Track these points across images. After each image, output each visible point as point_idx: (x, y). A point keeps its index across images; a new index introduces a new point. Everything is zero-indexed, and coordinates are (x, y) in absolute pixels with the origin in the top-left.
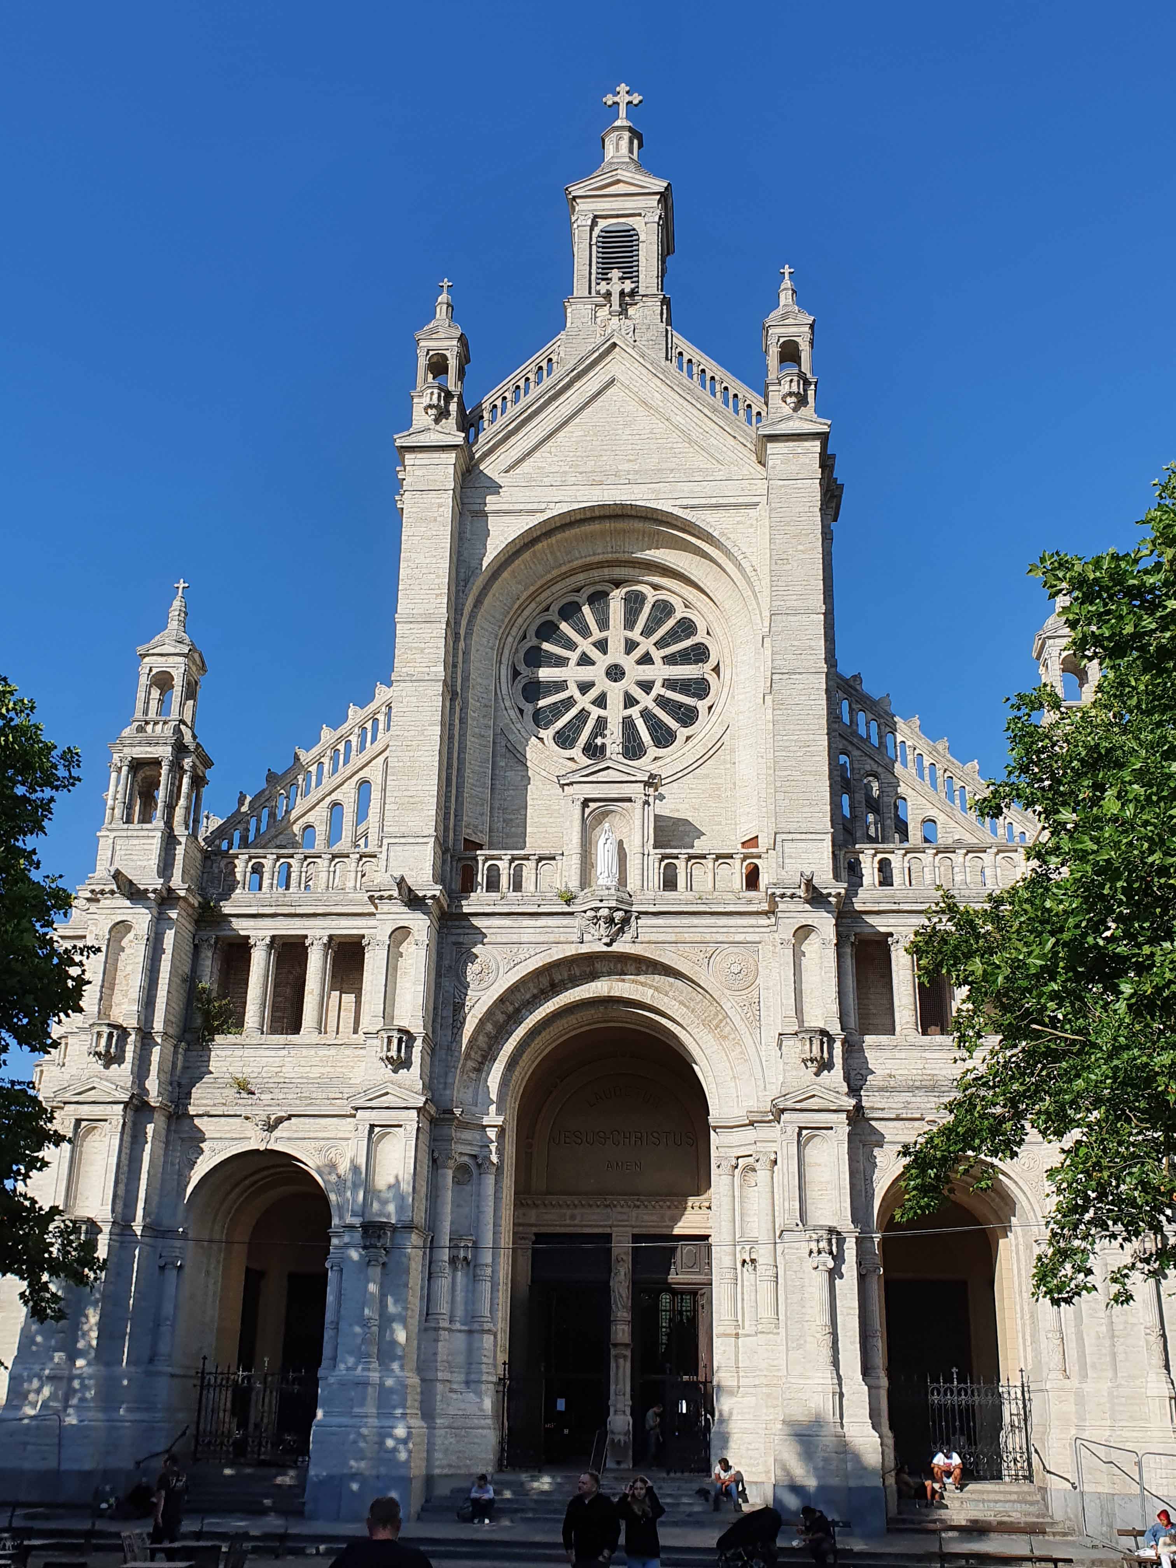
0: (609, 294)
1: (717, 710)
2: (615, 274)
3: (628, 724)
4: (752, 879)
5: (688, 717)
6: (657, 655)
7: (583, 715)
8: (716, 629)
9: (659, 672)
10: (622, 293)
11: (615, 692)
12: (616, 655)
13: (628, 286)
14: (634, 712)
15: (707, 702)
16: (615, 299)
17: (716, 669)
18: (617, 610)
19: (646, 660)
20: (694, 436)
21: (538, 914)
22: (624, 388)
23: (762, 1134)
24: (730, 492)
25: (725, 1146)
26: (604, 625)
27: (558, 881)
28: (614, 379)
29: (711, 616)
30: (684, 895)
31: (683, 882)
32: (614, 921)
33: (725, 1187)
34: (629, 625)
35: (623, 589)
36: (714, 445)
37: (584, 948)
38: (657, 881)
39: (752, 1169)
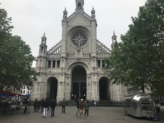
1: (87, 43)
2: (79, 7)
4: (90, 56)
5: (85, 43)
6: (83, 38)
7: (77, 43)
11: (79, 41)
12: (79, 38)
14: (81, 43)
16: (79, 9)
17: (87, 39)
18: (79, 34)
19: (82, 38)
20: (86, 20)
21: (73, 59)
22: (80, 16)
23: (90, 75)
24: (88, 25)
25: (87, 76)
26: (78, 36)
27: (75, 56)
28: (79, 15)
29: (87, 35)
30: (84, 57)
31: (84, 56)
32: (79, 59)
33: (87, 79)
34: (80, 35)
35: (80, 33)
36: (87, 21)
37: (77, 61)
38: (83, 56)
39: (89, 78)
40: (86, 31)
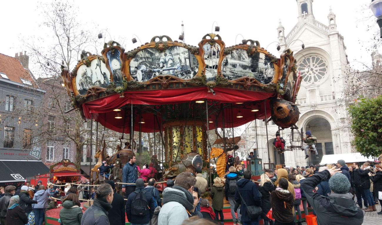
0: (304, 15)
1: (327, 73)
2: (304, 12)
3: (314, 76)
4: (334, 98)
5: (323, 74)
6: (318, 66)
7: (308, 76)
8: (326, 61)
9: (318, 68)
10: (306, 15)
11: (312, 72)
12: (312, 67)
13: (306, 13)
14: (315, 75)
15: (326, 72)
16: (305, 16)
17: (327, 67)
18: (311, 60)
19: (316, 67)
20: (319, 35)
21: (304, 107)
22: (308, 29)
23: (337, 131)
24: (325, 42)
25: (333, 132)
26: (309, 63)
27: (307, 102)
28: (306, 28)
29: (325, 59)
30: (324, 101)
31: (324, 99)
32: (315, 106)
33: (334, 137)
34: (313, 62)
35: (312, 57)
36: (322, 36)
37: (311, 110)
38: (321, 100)
39: (337, 135)
40: (322, 54)
